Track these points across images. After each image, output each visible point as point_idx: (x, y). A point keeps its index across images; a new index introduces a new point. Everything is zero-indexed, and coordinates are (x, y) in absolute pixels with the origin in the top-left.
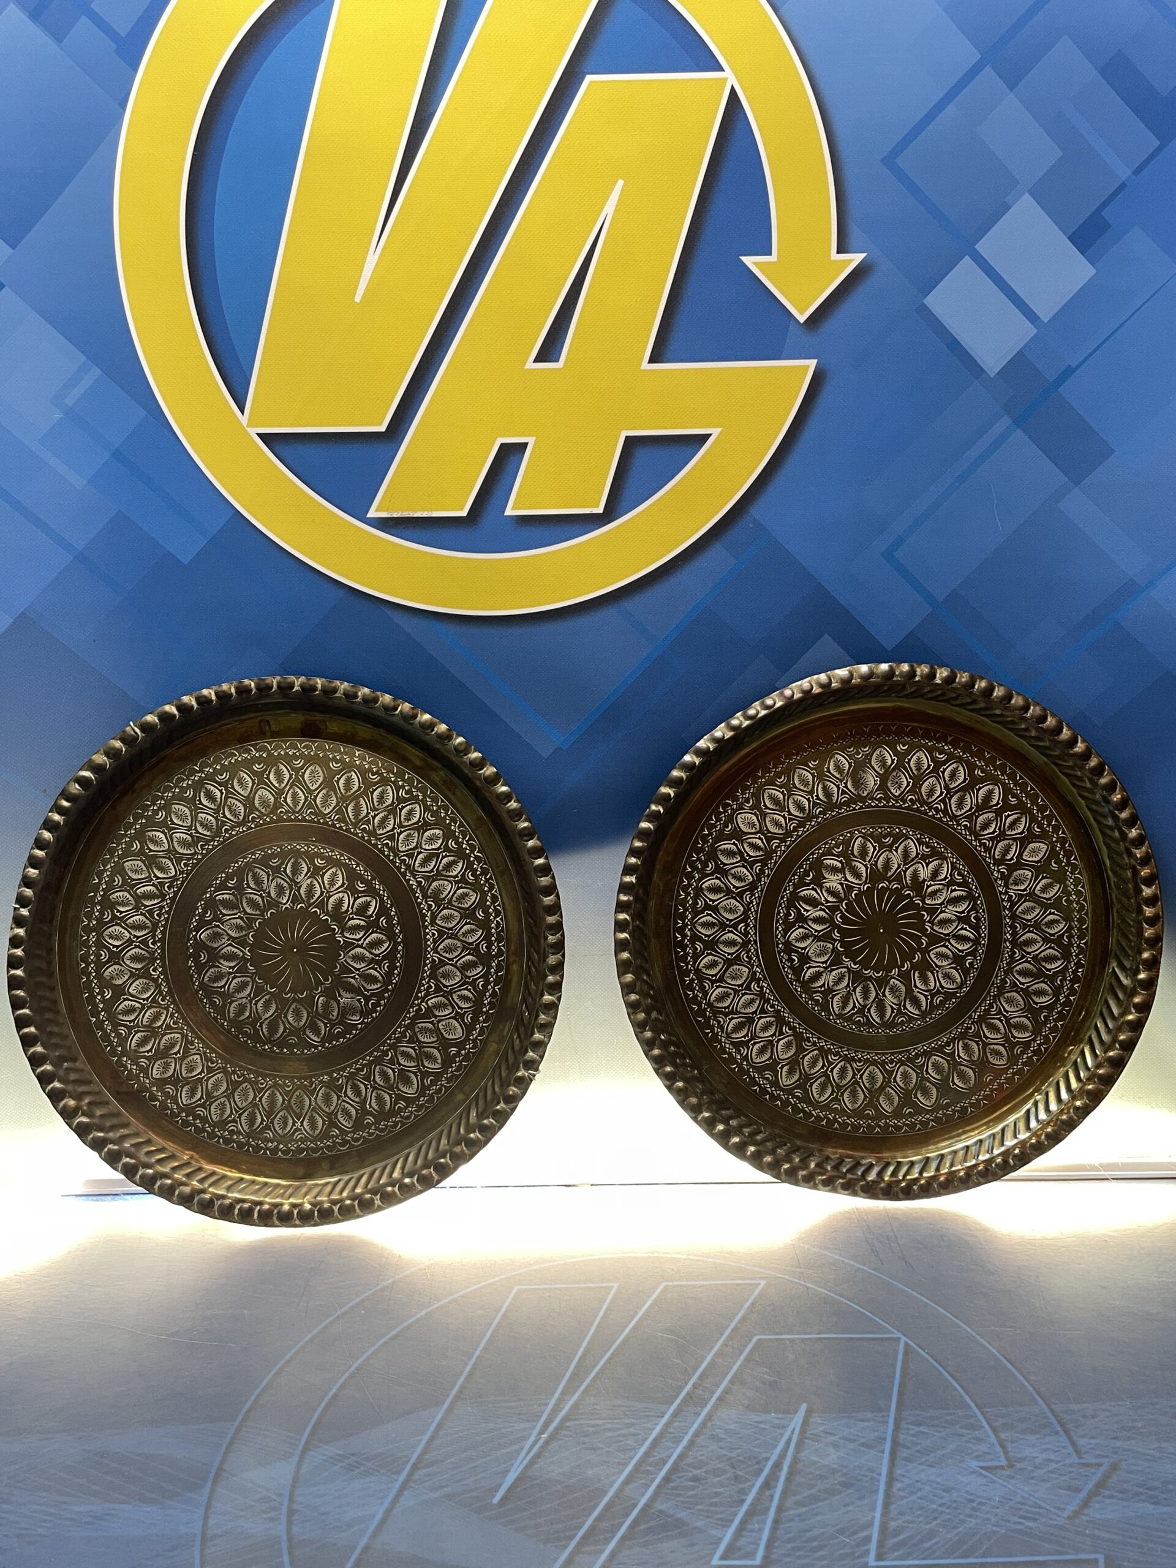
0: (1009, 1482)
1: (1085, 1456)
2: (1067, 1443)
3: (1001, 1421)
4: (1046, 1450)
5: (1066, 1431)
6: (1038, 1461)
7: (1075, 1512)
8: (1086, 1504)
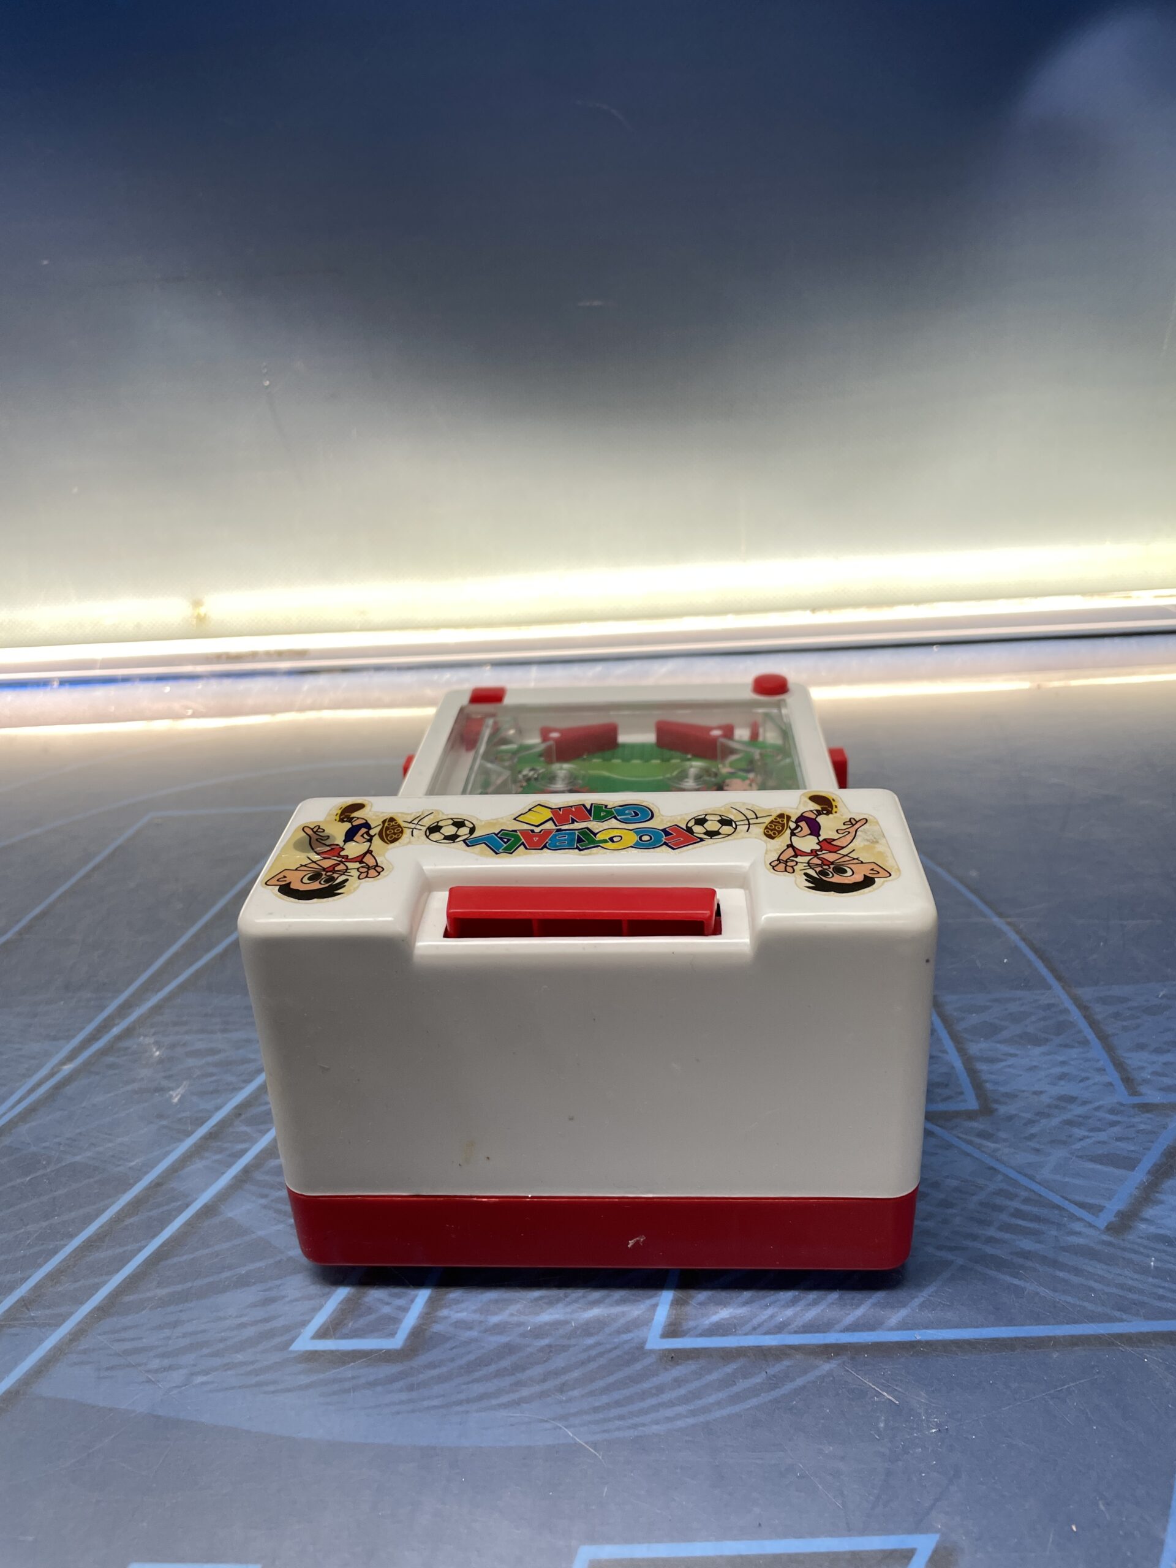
0: (979, 1147)
1: (1143, 1089)
2: (1104, 1061)
3: (974, 1019)
4: (1062, 1077)
5: (1103, 1038)
6: (1045, 1099)
7: (1121, 1215)
8: (1148, 1194)
